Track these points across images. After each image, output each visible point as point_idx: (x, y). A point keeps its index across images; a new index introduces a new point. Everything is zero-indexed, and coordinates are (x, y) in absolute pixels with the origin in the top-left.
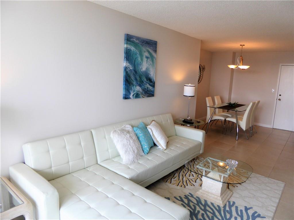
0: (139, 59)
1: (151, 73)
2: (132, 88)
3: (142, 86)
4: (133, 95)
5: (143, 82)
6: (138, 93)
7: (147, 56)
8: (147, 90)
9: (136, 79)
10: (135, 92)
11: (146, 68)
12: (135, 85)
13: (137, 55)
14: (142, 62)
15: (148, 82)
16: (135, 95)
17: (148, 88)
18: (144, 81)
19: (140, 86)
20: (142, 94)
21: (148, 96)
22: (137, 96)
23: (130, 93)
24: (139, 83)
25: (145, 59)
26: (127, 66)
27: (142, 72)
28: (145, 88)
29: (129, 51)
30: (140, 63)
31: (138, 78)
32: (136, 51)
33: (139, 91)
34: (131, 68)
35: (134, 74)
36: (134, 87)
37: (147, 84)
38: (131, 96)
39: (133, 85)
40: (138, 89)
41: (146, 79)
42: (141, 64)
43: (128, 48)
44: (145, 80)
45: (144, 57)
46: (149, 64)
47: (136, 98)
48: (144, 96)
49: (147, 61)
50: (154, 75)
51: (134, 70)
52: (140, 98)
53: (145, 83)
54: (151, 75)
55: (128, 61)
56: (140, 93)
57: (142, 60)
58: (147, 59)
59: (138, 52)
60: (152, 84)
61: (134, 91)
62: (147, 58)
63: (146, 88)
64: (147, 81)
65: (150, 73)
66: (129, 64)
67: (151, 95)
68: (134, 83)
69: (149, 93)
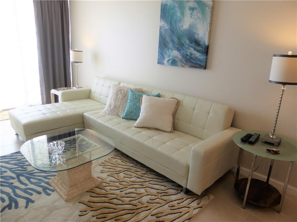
0: (179, 14)
1: (198, 32)
2: (167, 52)
3: (181, 51)
4: (168, 61)
5: (183, 45)
6: (175, 59)
7: (192, 6)
8: (191, 58)
9: (173, 41)
10: (171, 58)
11: (190, 25)
12: (171, 49)
13: (175, 9)
14: (183, 17)
15: (193, 45)
16: (170, 61)
17: (191, 54)
18: (185, 44)
19: (179, 50)
20: (181, 61)
21: (192, 67)
22: (174, 63)
23: (164, 58)
24: (176, 46)
25: (188, 12)
26: (161, 25)
27: (182, 31)
28: (186, 54)
29: (165, 7)
30: (180, 18)
31: (176, 40)
32: (173, 4)
33: (176, 57)
34: (167, 28)
35: (170, 34)
36: (170, 50)
37: (191, 48)
38: (165, 62)
39: (169, 49)
40: (175, 53)
41: (190, 41)
42: (181, 20)
43: (163, 4)
44: (187, 42)
45: (187, 9)
46: (195, 18)
47: (171, 65)
48: (184, 65)
49: (191, 14)
50: (205, 34)
51: (170, 30)
52: (178, 66)
53: (187, 46)
54: (198, 34)
55: (163, 19)
56: (177, 59)
57: (183, 14)
58: (192, 11)
59: (176, 5)
60: (199, 48)
61: (169, 56)
62: (192, 9)
63: (188, 53)
64: (191, 43)
65: (196, 32)
66: (164, 23)
67: (197, 66)
68: (171, 45)
69: (195, 62)
